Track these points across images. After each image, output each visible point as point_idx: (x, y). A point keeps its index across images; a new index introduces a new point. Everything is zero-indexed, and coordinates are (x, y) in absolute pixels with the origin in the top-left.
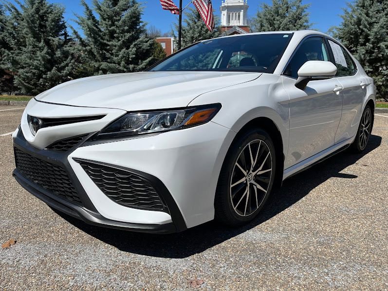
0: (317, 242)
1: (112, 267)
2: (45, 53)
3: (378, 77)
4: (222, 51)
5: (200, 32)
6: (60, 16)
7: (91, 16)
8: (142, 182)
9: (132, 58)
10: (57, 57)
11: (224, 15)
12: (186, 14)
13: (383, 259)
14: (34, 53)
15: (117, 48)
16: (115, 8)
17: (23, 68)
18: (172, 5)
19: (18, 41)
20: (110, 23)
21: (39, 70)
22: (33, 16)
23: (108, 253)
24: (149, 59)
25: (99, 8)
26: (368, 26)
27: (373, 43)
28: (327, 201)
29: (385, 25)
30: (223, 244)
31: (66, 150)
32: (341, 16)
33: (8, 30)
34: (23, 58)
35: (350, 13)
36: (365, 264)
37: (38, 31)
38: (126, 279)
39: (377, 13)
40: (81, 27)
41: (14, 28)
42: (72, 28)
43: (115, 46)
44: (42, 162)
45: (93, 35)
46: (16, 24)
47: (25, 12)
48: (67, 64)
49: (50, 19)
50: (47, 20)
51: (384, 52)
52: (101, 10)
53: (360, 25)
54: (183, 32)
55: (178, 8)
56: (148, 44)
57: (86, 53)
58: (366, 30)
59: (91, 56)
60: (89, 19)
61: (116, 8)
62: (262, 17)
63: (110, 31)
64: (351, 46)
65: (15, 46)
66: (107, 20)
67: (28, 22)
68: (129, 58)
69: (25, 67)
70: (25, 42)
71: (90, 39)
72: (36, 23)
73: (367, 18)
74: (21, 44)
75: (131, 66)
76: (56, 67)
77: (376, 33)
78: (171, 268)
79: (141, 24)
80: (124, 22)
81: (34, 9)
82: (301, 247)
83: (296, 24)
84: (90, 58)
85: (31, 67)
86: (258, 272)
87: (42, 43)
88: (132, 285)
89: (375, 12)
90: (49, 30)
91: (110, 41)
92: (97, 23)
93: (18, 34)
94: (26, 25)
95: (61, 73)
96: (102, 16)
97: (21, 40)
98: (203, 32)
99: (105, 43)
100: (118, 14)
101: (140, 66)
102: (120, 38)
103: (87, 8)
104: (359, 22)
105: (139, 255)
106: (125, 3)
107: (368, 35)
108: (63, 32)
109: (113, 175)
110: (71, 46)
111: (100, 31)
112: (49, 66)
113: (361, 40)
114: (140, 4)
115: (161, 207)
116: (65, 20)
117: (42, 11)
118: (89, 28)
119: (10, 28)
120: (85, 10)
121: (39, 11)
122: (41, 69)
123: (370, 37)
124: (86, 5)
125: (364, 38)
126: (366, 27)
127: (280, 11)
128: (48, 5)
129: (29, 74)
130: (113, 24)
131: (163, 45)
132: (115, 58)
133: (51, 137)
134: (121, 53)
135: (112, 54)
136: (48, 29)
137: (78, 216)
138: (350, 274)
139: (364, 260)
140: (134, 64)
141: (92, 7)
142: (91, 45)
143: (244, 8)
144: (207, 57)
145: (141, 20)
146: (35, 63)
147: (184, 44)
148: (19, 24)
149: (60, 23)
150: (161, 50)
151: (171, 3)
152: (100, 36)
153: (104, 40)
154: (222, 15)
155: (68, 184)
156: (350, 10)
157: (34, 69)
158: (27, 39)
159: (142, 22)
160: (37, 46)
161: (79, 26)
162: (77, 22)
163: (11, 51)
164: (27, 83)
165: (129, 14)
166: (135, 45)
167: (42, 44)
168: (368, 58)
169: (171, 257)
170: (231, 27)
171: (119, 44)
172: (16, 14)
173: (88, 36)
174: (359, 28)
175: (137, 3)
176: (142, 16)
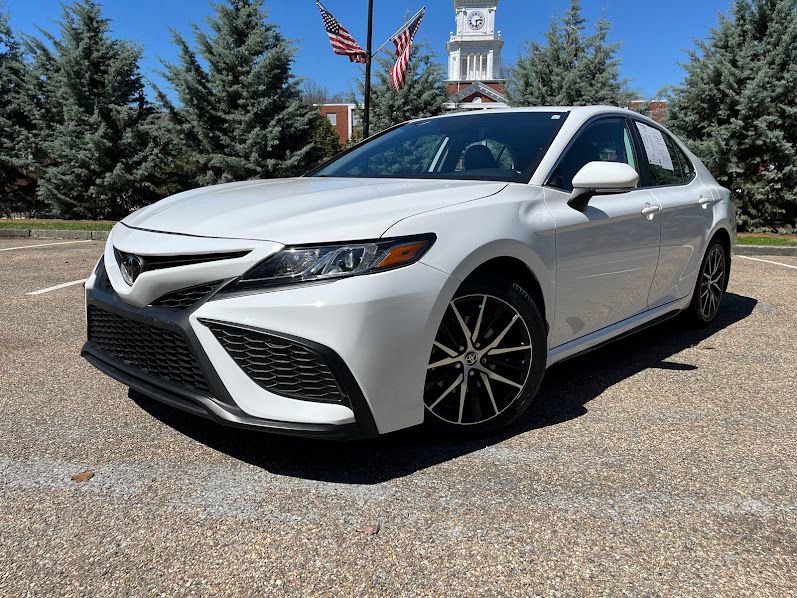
0: (603, 464)
1: (263, 496)
2: (102, 137)
3: (757, 186)
4: (447, 139)
5: (406, 97)
6: (132, 66)
7: (193, 65)
8: (309, 356)
9: (272, 146)
10: (124, 144)
11: (454, 59)
12: (379, 60)
13: (708, 489)
14: (79, 135)
15: (242, 127)
16: (240, 49)
17: (56, 164)
18: (353, 47)
19: (48, 111)
20: (230, 78)
21: (88, 168)
22: (78, 63)
23: (256, 477)
24: (306, 149)
25: (209, 50)
26: (735, 85)
27: (745, 119)
28: (629, 404)
29: (768, 83)
30: (445, 465)
31: (184, 308)
32: (685, 66)
33: (29, 89)
34: (57, 145)
35: (701, 59)
36: (678, 495)
37: (87, 93)
38: (289, 511)
39: (752, 60)
40: (174, 85)
41: (40, 86)
42: (154, 87)
43: (240, 123)
44: (143, 327)
45: (195, 102)
46: (43, 78)
47: (63, 55)
48: (144, 157)
49: (114, 69)
50: (106, 72)
51: (767, 136)
52: (211, 53)
53: (720, 82)
54: (374, 96)
55: (365, 51)
56: (306, 119)
57: (182, 136)
58: (730, 92)
59: (191, 143)
60: (188, 70)
61: (242, 49)
62: (529, 66)
63: (229, 94)
64: (702, 124)
65: (41, 122)
66: (225, 72)
67: (69, 75)
68: (266, 145)
69: (61, 164)
70: (60, 113)
71: (191, 110)
72: (83, 77)
73: (733, 69)
74: (53, 118)
75: (270, 162)
76: (123, 163)
77: (749, 99)
78: (360, 498)
79: (291, 80)
80: (258, 76)
81: (80, 48)
82: (575, 470)
83: (594, 82)
84: (189, 146)
85: (72, 163)
86: (500, 503)
87: (95, 116)
88: (300, 518)
89: (748, 59)
90: (110, 91)
91: (229, 113)
92: (204, 78)
93: (48, 97)
94: (65, 80)
95: (131, 174)
96: (215, 65)
97: (54, 110)
98: (412, 96)
99: (219, 117)
100: (245, 61)
101: (289, 162)
102: (249, 108)
103: (186, 50)
104: (717, 78)
105: (307, 481)
106: (259, 39)
107: (735, 103)
108: (137, 95)
109: (263, 345)
110: (152, 123)
111: (211, 93)
112: (108, 161)
113: (723, 113)
114: (290, 43)
115: (339, 397)
116: (141, 71)
117: (95, 55)
118: (188, 87)
119: (32, 87)
120: (181, 52)
121: (91, 52)
122: (92, 167)
123: (738, 108)
124: (183, 43)
125: (729, 109)
126: (730, 87)
127: (563, 56)
128: (109, 42)
129: (67, 178)
130: (236, 81)
131: (333, 119)
132: (239, 147)
133: (160, 286)
134: (251, 137)
135: (233, 139)
136: (109, 88)
137: (205, 412)
138: (650, 507)
139: (677, 489)
140: (277, 158)
141: (195, 47)
142: (193, 120)
143: (496, 46)
144: (420, 146)
145: (290, 72)
146: (81, 155)
147: (375, 119)
148: (49, 78)
149: (132, 77)
150: (329, 129)
151: (350, 43)
152: (210, 103)
153: (217, 110)
154: (451, 59)
155: (188, 362)
156: (700, 54)
157: (79, 167)
158: (65, 108)
159: (292, 76)
160: (84, 122)
161: (168, 84)
162: (164, 76)
163: (34, 132)
164: (63, 194)
165: (267, 61)
166: (279, 121)
167: (95, 118)
168: (735, 148)
169: (360, 482)
170: (470, 83)
171: (247, 119)
172: (44, 58)
173: (187, 104)
174: (719, 90)
175: (283, 40)
176: (292, 65)
